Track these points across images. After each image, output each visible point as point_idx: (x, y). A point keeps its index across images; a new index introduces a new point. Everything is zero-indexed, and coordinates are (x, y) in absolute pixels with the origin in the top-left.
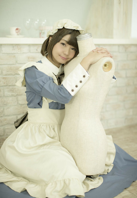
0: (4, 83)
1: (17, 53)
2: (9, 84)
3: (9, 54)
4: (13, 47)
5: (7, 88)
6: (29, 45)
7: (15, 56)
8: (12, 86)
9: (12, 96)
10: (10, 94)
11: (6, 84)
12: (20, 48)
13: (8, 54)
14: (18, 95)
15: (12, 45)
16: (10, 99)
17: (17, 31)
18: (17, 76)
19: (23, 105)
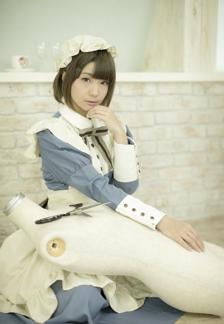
3: (4, 98)
4: (10, 87)
6: (37, 84)
8: (10, 148)
9: (9, 164)
10: (6, 161)
12: (22, 89)
13: (2, 98)
14: (18, 163)
15: (9, 83)
16: (7, 169)
18: (18, 133)
19: (28, 179)
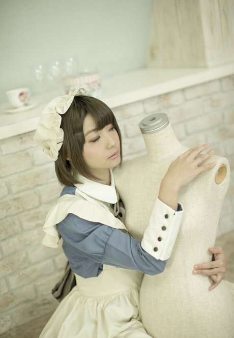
0: (18, 208)
1: (32, 147)
2: (28, 208)
3: (17, 152)
4: (21, 138)
5: (25, 216)
7: (27, 154)
8: (34, 208)
11: (21, 210)
13: (14, 153)
17: (22, 97)
